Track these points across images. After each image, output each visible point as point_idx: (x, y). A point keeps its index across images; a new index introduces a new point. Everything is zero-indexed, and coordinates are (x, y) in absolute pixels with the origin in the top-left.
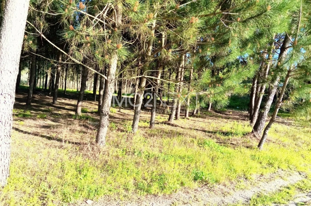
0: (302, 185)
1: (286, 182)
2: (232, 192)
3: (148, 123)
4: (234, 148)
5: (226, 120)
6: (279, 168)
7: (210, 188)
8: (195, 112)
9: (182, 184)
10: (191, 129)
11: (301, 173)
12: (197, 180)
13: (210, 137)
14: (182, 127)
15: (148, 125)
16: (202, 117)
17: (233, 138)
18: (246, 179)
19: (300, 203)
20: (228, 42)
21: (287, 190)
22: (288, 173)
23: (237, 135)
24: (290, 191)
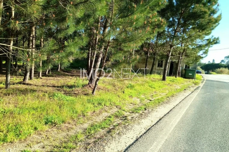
0: (118, 114)
1: (109, 114)
2: (74, 127)
3: (4, 84)
4: (76, 96)
5: (71, 77)
6: (105, 105)
7: (58, 127)
8: (47, 73)
9: (36, 129)
10: (43, 86)
11: (117, 106)
12: (47, 124)
13: (59, 90)
14: (35, 85)
15: (4, 86)
16: (53, 76)
17: (75, 89)
18: (84, 116)
19: (116, 125)
20: (66, 19)
21: (109, 119)
22: (110, 107)
23: (78, 87)
24: (111, 119)
